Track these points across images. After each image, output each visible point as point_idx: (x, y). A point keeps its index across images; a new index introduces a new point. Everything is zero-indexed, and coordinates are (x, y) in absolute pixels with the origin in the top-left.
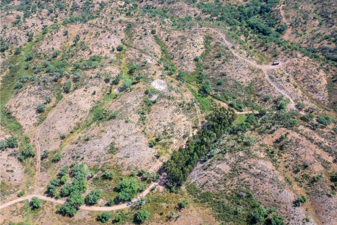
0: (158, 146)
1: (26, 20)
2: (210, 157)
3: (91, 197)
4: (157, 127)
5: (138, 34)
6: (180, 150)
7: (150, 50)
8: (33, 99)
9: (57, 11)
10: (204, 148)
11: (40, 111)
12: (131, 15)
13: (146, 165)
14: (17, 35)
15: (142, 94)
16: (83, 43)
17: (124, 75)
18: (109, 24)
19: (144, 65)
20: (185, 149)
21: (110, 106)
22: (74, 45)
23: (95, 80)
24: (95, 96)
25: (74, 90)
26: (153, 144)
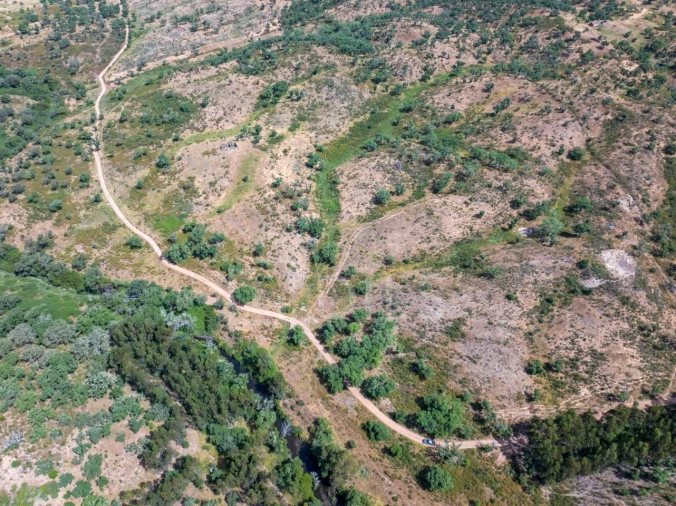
0: (544, 380)
1: (437, 43)
2: (645, 477)
3: (376, 385)
4: (564, 343)
5: (632, 141)
6: (586, 417)
7: (641, 185)
8: (378, 177)
9: (495, 43)
10: (645, 449)
11: (378, 201)
12: (638, 96)
13: (497, 398)
14: (410, 63)
15: (570, 262)
16: (510, 116)
17: (554, 208)
18: (581, 99)
19: (610, 209)
20: (598, 422)
21: (494, 252)
22: (492, 115)
23: (494, 193)
24: (478, 221)
25: (449, 193)
26: (535, 370)
